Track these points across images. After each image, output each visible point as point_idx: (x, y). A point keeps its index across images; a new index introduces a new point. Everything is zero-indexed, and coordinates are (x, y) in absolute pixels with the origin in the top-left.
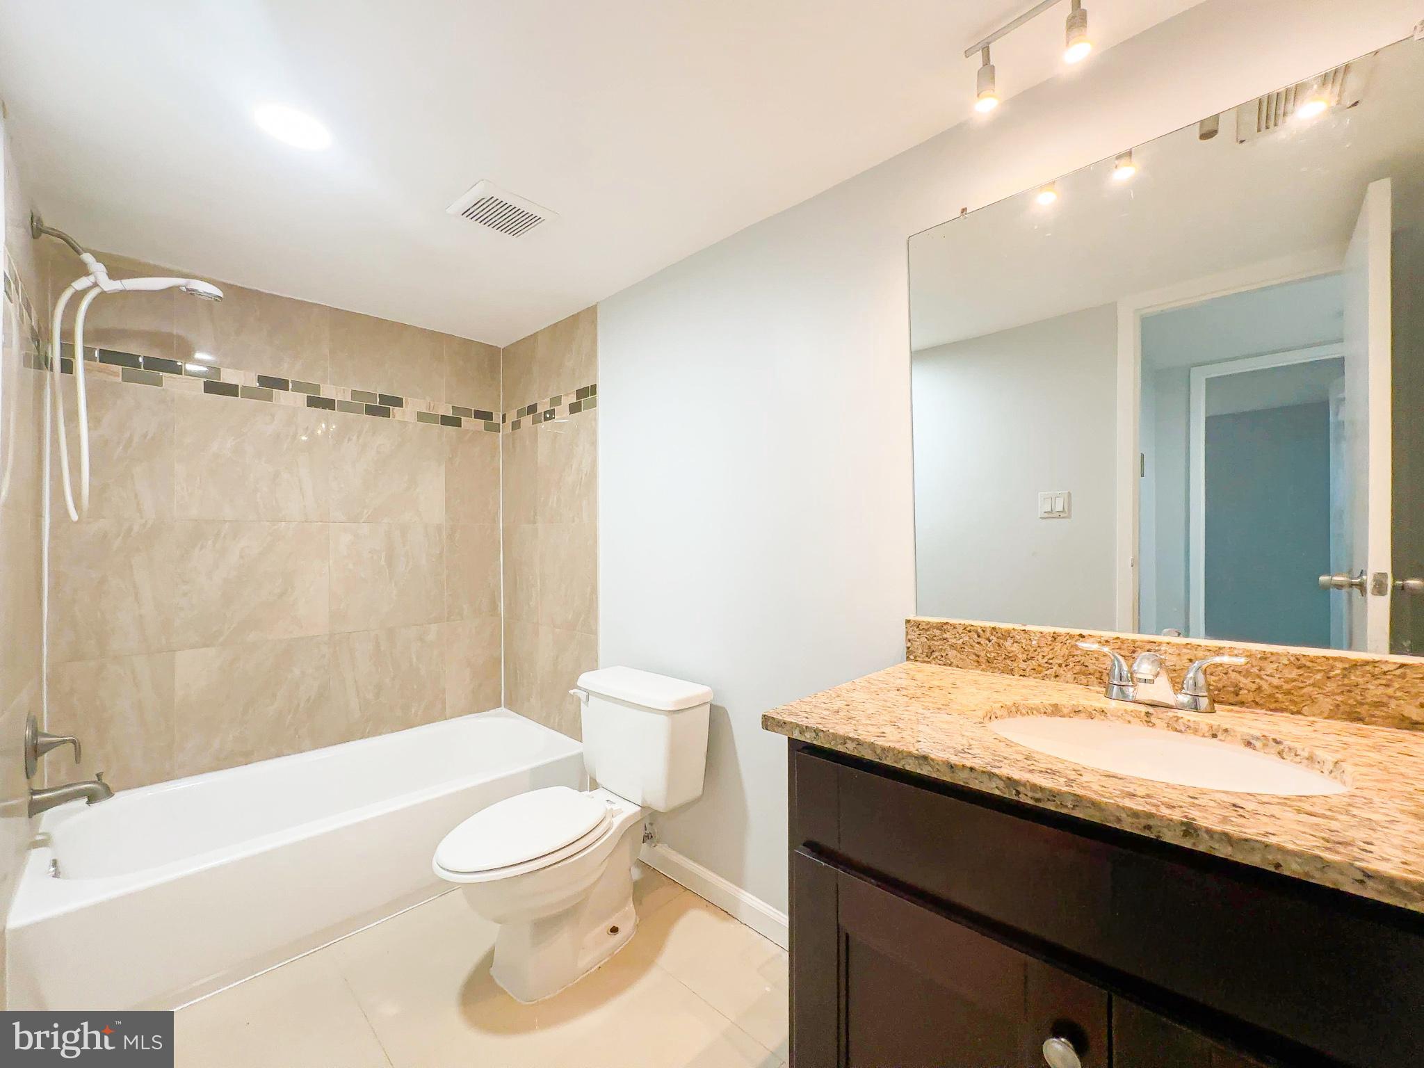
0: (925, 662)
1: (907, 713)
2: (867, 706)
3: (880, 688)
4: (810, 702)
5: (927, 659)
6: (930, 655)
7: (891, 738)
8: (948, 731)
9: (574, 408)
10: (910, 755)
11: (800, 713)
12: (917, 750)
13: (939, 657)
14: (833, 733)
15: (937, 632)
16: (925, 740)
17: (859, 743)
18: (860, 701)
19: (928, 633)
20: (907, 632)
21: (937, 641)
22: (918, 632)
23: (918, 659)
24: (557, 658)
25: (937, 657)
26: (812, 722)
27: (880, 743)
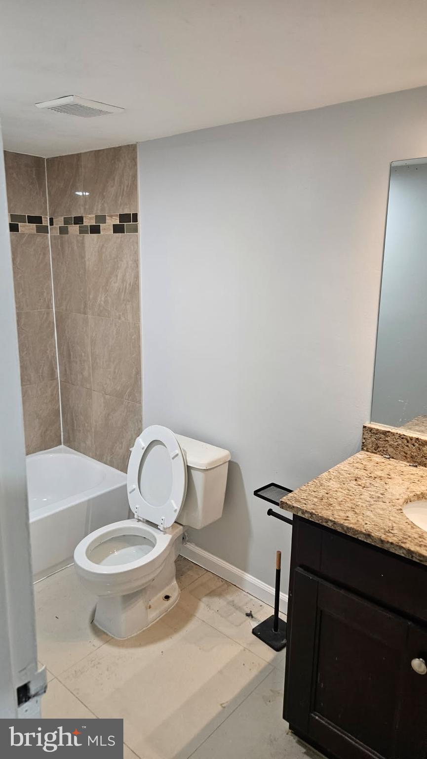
0: (372, 452)
1: (361, 501)
2: (339, 494)
3: (346, 478)
4: (306, 490)
5: (374, 451)
6: (376, 449)
7: (352, 521)
8: (381, 516)
9: (118, 229)
10: (361, 533)
11: (301, 500)
12: (365, 530)
13: (382, 451)
14: (321, 516)
15: (382, 436)
16: (370, 523)
17: (335, 523)
18: (335, 490)
19: (376, 436)
20: (363, 434)
21: (382, 441)
22: (370, 434)
23: (369, 450)
24: (109, 415)
25: (381, 451)
26: (309, 507)
27: (346, 525)
